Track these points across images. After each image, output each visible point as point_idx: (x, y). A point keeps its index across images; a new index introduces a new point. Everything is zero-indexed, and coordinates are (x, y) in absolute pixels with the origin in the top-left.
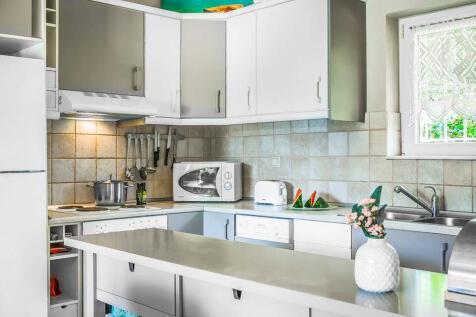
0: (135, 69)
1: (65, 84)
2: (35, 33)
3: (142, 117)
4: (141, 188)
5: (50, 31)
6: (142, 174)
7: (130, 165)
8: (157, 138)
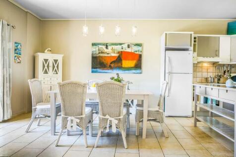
0: (216, 51)
1: (199, 55)
2: (191, 46)
3: (218, 62)
4: (219, 80)
5: (194, 45)
6: (220, 76)
7: (217, 74)
8: (225, 67)
